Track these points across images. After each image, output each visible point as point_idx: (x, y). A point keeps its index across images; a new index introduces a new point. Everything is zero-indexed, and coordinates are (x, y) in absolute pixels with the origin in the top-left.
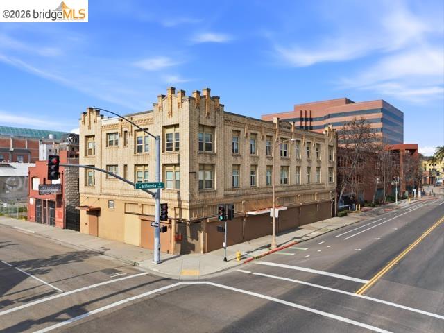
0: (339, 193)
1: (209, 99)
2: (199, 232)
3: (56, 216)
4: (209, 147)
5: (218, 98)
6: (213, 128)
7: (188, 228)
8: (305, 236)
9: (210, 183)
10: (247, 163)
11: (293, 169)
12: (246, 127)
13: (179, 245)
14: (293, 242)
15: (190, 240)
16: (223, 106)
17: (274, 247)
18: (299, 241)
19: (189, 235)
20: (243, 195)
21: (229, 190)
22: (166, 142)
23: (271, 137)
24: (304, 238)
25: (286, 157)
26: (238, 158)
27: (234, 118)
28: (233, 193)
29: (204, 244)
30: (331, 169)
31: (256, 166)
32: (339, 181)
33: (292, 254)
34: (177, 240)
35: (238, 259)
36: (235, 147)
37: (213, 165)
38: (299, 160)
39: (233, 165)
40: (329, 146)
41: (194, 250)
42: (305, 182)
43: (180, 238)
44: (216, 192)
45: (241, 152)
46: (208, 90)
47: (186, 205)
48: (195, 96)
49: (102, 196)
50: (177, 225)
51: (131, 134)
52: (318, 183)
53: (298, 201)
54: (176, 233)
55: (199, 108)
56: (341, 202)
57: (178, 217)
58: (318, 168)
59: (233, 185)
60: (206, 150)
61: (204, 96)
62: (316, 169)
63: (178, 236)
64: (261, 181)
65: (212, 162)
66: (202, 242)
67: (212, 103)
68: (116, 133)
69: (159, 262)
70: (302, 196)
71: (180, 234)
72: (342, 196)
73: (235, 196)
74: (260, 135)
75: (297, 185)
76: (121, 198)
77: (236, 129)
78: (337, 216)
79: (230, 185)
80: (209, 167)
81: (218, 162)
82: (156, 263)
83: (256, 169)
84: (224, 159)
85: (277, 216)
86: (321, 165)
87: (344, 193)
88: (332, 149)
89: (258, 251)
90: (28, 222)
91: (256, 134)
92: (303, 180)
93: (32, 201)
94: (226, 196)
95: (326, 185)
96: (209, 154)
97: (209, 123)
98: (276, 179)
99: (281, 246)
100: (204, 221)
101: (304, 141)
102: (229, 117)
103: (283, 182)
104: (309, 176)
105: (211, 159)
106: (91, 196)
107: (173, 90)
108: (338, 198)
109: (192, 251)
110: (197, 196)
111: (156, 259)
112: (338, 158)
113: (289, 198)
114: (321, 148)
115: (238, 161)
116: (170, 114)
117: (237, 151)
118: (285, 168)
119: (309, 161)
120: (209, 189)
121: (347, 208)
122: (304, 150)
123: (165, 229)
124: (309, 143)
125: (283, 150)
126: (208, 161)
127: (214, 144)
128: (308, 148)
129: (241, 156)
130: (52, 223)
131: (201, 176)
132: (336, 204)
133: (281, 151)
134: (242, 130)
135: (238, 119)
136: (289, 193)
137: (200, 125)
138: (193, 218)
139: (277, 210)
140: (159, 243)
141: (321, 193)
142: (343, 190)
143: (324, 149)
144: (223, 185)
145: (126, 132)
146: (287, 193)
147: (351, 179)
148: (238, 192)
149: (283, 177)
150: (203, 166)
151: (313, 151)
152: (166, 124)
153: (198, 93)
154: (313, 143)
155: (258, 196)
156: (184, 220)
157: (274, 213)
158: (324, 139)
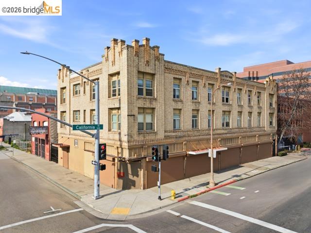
0: (279, 135)
1: (148, 48)
2: (139, 170)
3: (46, 151)
4: (150, 93)
5: (158, 47)
6: (153, 75)
7: (129, 166)
8: (245, 174)
9: (151, 126)
10: (188, 108)
11: (235, 113)
12: (188, 75)
13: (121, 181)
14: (231, 180)
15: (131, 177)
16: (163, 55)
17: (211, 186)
18: (238, 180)
19: (130, 172)
20: (184, 136)
21: (170, 132)
22: (112, 89)
23: (213, 85)
24: (244, 176)
25: (228, 103)
26: (179, 103)
27: (174, 67)
28: (174, 134)
29: (144, 180)
30: (271, 114)
31: (198, 110)
32: (279, 125)
33: (228, 194)
34: (119, 176)
35: (173, 198)
36: (177, 93)
37: (153, 109)
38: (240, 106)
39: (174, 109)
40: (270, 94)
41: (135, 186)
42: (246, 126)
43: (122, 175)
44: (156, 133)
45: (182, 97)
46: (148, 40)
47: (125, 145)
48: (133, 44)
49: (71, 136)
50: (119, 163)
51: (88, 84)
52: (259, 127)
53: (240, 143)
54: (118, 170)
55: (138, 56)
56: (282, 143)
57: (120, 156)
58: (259, 113)
59: (174, 127)
60: (147, 95)
61: (143, 46)
62: (257, 114)
63: (120, 173)
64: (202, 124)
65: (152, 106)
66: (142, 179)
67: (152, 52)
68: (79, 84)
69: (99, 197)
70: (244, 137)
71: (122, 171)
72: (282, 138)
73: (176, 137)
74: (201, 83)
75: (238, 128)
76: (82, 138)
77: (177, 77)
78: (277, 155)
79: (170, 127)
80: (150, 111)
81: (159, 106)
82: (95, 198)
83: (198, 113)
84: (165, 104)
85: (215, 157)
86: (262, 110)
87: (284, 135)
88: (273, 97)
89: (195, 189)
90: (31, 155)
91: (198, 82)
92: (245, 124)
93: (33, 139)
94: (166, 137)
95: (267, 128)
96: (149, 99)
97: (149, 70)
98: (218, 122)
99: (219, 185)
100: (144, 159)
101: (245, 89)
102: (170, 66)
103: (225, 125)
104: (250, 121)
105: (151, 103)
106: (64, 136)
107: (115, 41)
108: (278, 139)
109: (132, 187)
110: (136, 137)
111: (96, 194)
112: (279, 105)
113: (231, 139)
114: (262, 95)
115: (179, 106)
116: (114, 63)
117: (178, 97)
118: (227, 113)
119: (250, 107)
120: (148, 131)
121: (287, 148)
122: (245, 97)
123: (103, 167)
124: (250, 91)
125: (225, 97)
126: (148, 105)
127: (154, 90)
128: (249, 96)
129: (182, 101)
130: (44, 156)
131: (140, 119)
132: (276, 144)
133: (223, 98)
134: (183, 78)
135: (179, 68)
136: (231, 135)
137: (139, 72)
138: (133, 157)
139: (215, 151)
140: (99, 180)
141: (261, 136)
142: (283, 133)
143: (265, 96)
144: (163, 127)
145: (85, 82)
146: (228, 135)
147: (291, 123)
148: (179, 134)
149: (225, 121)
150: (143, 110)
151: (254, 99)
152: (111, 72)
153: (137, 41)
154: (254, 91)
155: (199, 137)
156: (124, 158)
157: (212, 153)
158: (265, 88)
